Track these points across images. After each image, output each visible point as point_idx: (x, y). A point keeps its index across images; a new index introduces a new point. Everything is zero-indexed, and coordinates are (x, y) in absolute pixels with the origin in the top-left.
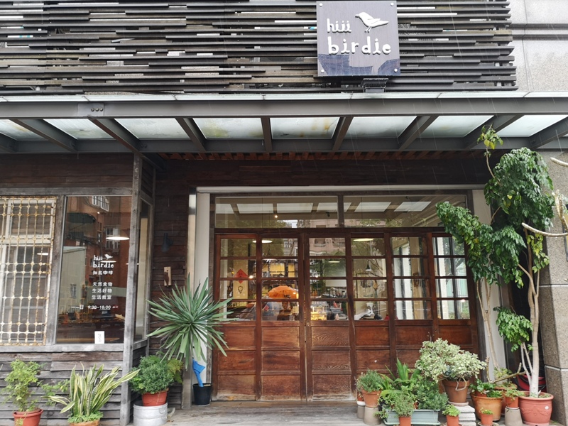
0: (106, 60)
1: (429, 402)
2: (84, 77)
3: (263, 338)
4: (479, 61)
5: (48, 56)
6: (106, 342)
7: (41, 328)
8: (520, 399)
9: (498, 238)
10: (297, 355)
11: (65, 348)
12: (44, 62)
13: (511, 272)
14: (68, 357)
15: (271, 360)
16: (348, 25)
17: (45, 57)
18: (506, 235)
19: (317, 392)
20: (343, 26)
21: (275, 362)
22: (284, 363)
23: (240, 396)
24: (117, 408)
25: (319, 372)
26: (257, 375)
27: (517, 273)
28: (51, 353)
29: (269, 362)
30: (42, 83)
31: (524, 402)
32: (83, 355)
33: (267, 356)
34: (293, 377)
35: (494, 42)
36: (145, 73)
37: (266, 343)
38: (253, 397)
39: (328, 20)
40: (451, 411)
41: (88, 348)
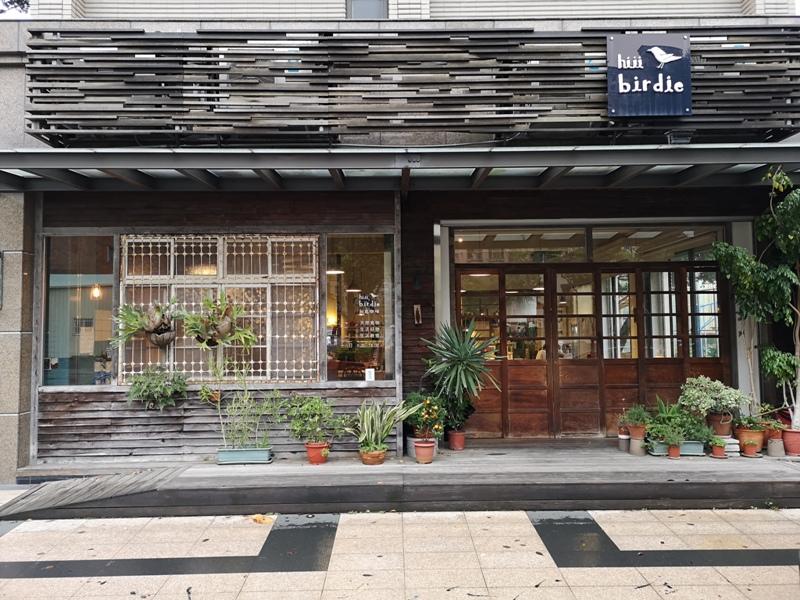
0: (388, 99)
1: (696, 434)
2: (369, 117)
3: (509, 376)
4: (771, 97)
5: (331, 94)
6: (376, 379)
7: (314, 366)
8: (784, 431)
9: (772, 277)
10: (544, 393)
11: (339, 384)
12: (326, 100)
13: (781, 310)
14: (342, 393)
15: (518, 398)
16: (640, 62)
17: (326, 94)
18: (782, 274)
19: (565, 429)
20: (635, 62)
21: (521, 401)
22: (530, 402)
23: (486, 434)
24: (394, 440)
25: (567, 410)
26: (503, 413)
27: (788, 312)
28: (325, 389)
29: (516, 400)
30: (326, 122)
31: (787, 434)
32: (357, 392)
33: (513, 394)
34: (540, 415)
35: (786, 76)
36: (430, 113)
37: (513, 381)
38: (500, 434)
39: (619, 56)
40: (717, 441)
41: (361, 384)
